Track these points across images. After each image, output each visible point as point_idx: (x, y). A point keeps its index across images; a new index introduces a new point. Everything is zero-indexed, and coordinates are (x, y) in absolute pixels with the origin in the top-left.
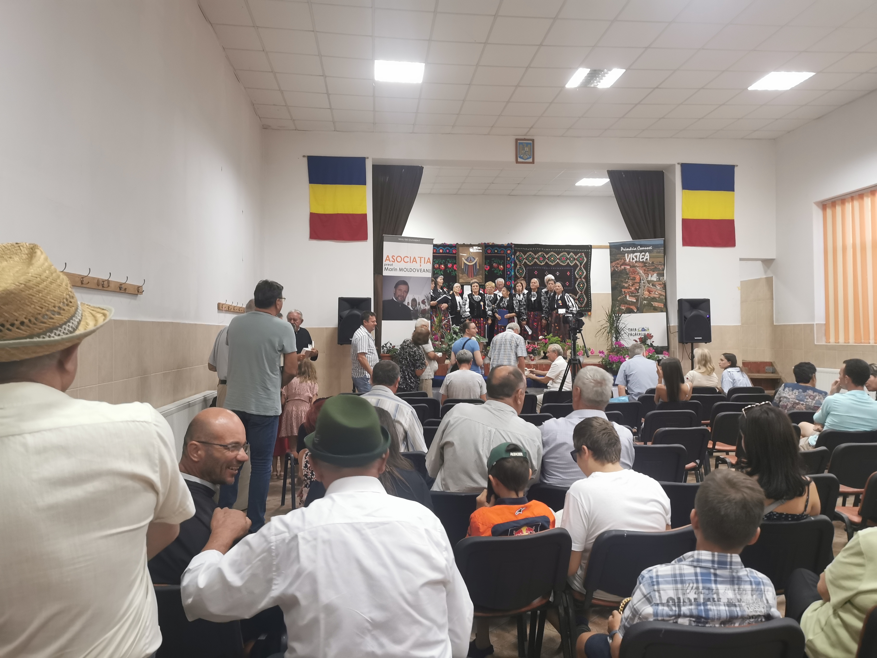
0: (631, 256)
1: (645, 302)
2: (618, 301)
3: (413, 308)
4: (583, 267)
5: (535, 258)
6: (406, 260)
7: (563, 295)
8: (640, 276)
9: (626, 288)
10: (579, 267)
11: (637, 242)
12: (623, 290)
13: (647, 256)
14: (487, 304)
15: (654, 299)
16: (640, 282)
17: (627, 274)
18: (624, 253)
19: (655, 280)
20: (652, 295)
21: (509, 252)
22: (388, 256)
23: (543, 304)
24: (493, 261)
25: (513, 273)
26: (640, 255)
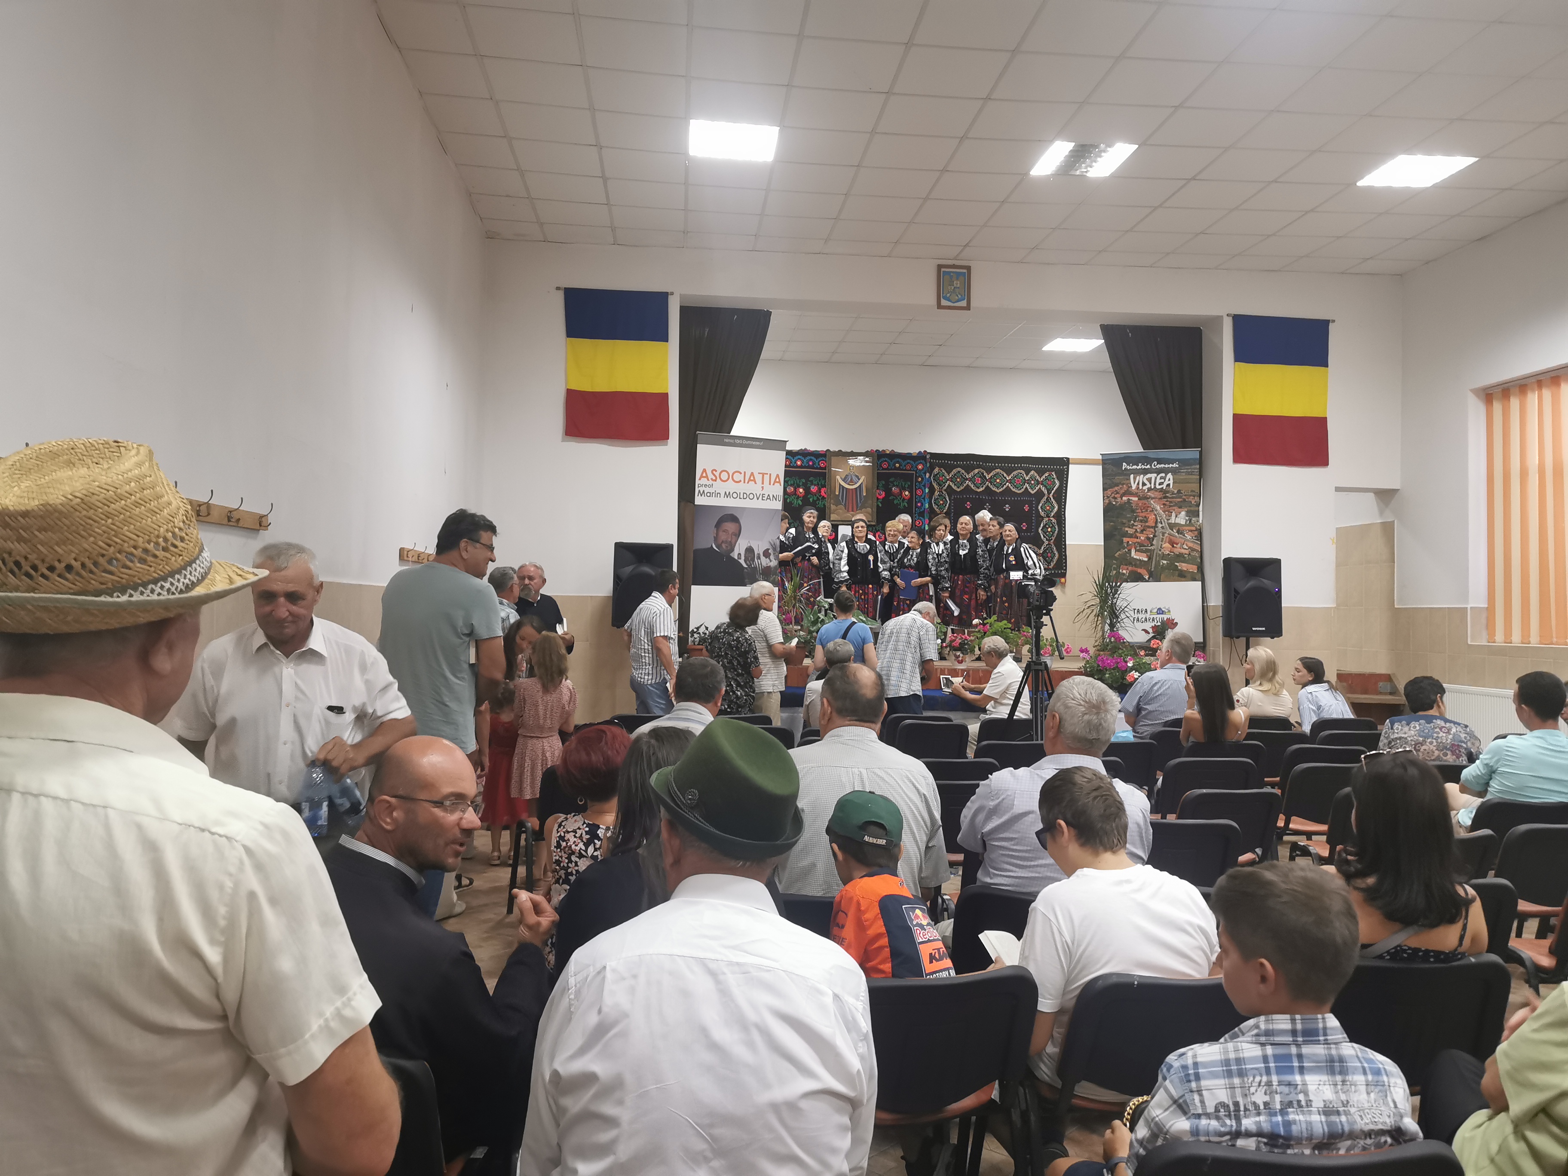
0: (1141, 478)
1: (1165, 562)
2: (1116, 559)
3: (747, 565)
4: (1053, 496)
5: (967, 479)
6: (737, 477)
7: (1018, 546)
8: (1155, 515)
9: (1131, 536)
10: (1045, 499)
11: (1152, 453)
12: (1125, 540)
13: (1169, 480)
14: (881, 559)
15: (1180, 557)
16: (1156, 526)
17: (1133, 511)
18: (1127, 473)
19: (1183, 522)
20: (1178, 550)
21: (920, 467)
22: (705, 470)
23: (980, 562)
24: (892, 482)
25: (927, 506)
26: (1156, 478)
